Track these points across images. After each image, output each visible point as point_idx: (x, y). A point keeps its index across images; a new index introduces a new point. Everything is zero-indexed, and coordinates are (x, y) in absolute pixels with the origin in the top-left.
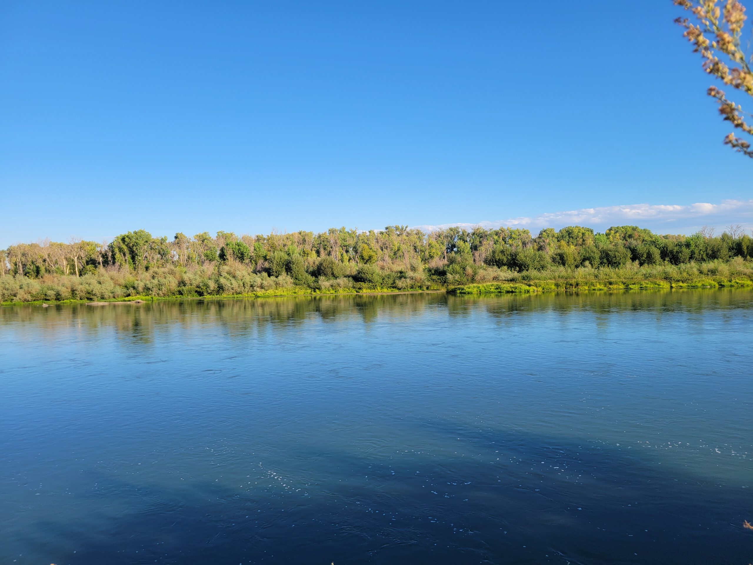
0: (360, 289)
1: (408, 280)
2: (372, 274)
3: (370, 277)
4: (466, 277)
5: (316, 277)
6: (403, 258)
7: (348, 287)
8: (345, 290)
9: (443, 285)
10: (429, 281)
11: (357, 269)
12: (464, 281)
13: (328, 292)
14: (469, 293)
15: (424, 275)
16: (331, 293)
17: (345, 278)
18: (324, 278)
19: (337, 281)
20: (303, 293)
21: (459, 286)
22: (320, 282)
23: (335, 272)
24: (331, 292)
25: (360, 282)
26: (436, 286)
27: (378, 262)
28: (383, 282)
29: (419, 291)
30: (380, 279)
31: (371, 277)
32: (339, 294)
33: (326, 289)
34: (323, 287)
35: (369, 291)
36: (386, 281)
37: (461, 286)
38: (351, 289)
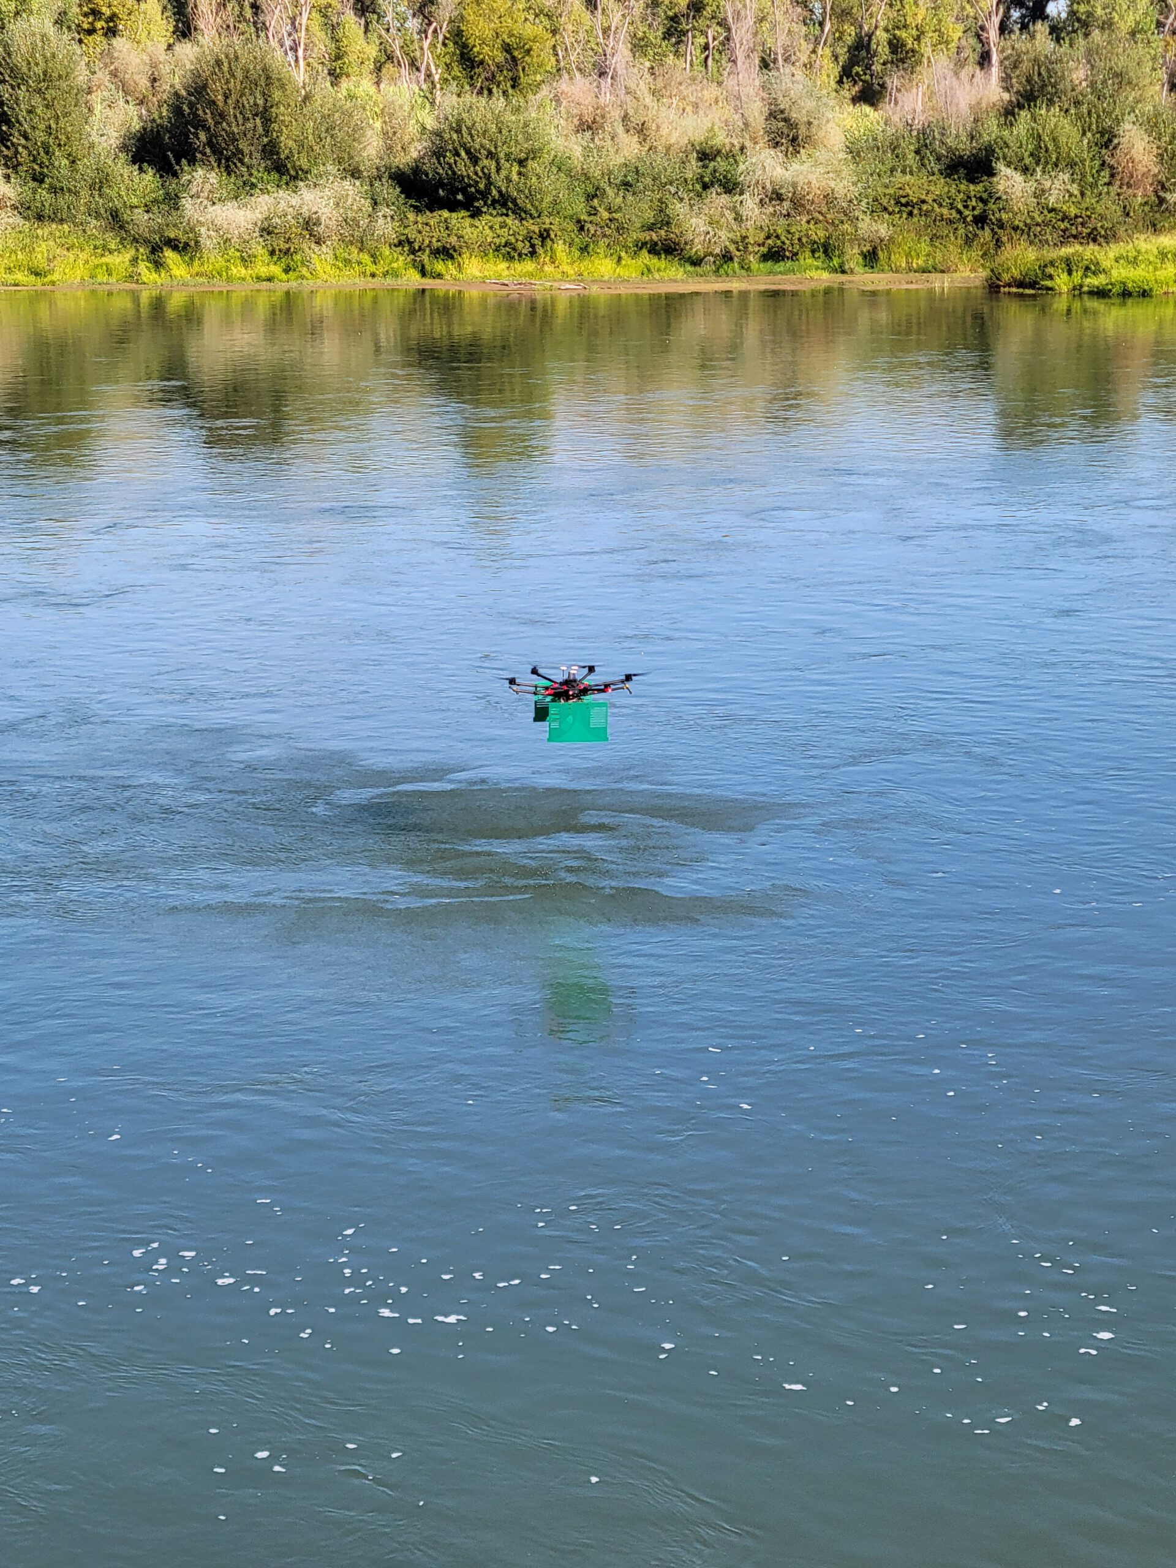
0: (446, 253)
1: (750, 205)
2: (521, 163)
3: (508, 180)
4: (1115, 189)
5: (166, 170)
6: (725, 59)
7: (370, 244)
8: (347, 262)
9: (968, 241)
10: (878, 208)
11: (430, 123)
12: (1102, 217)
13: (238, 271)
14: (1126, 294)
15: (848, 172)
16: (259, 278)
17: (346, 183)
18: (213, 177)
19: (295, 201)
20: (80, 272)
21: (1066, 251)
22: (187, 203)
23: (287, 143)
24: (263, 271)
25: (445, 214)
26: (924, 247)
27: (564, 85)
28: (593, 212)
29: (814, 274)
30: (571, 189)
31: (515, 177)
32: (309, 284)
33: (231, 252)
34: (208, 240)
35: (503, 265)
36: (609, 210)
37: (1079, 248)
38: (386, 251)
